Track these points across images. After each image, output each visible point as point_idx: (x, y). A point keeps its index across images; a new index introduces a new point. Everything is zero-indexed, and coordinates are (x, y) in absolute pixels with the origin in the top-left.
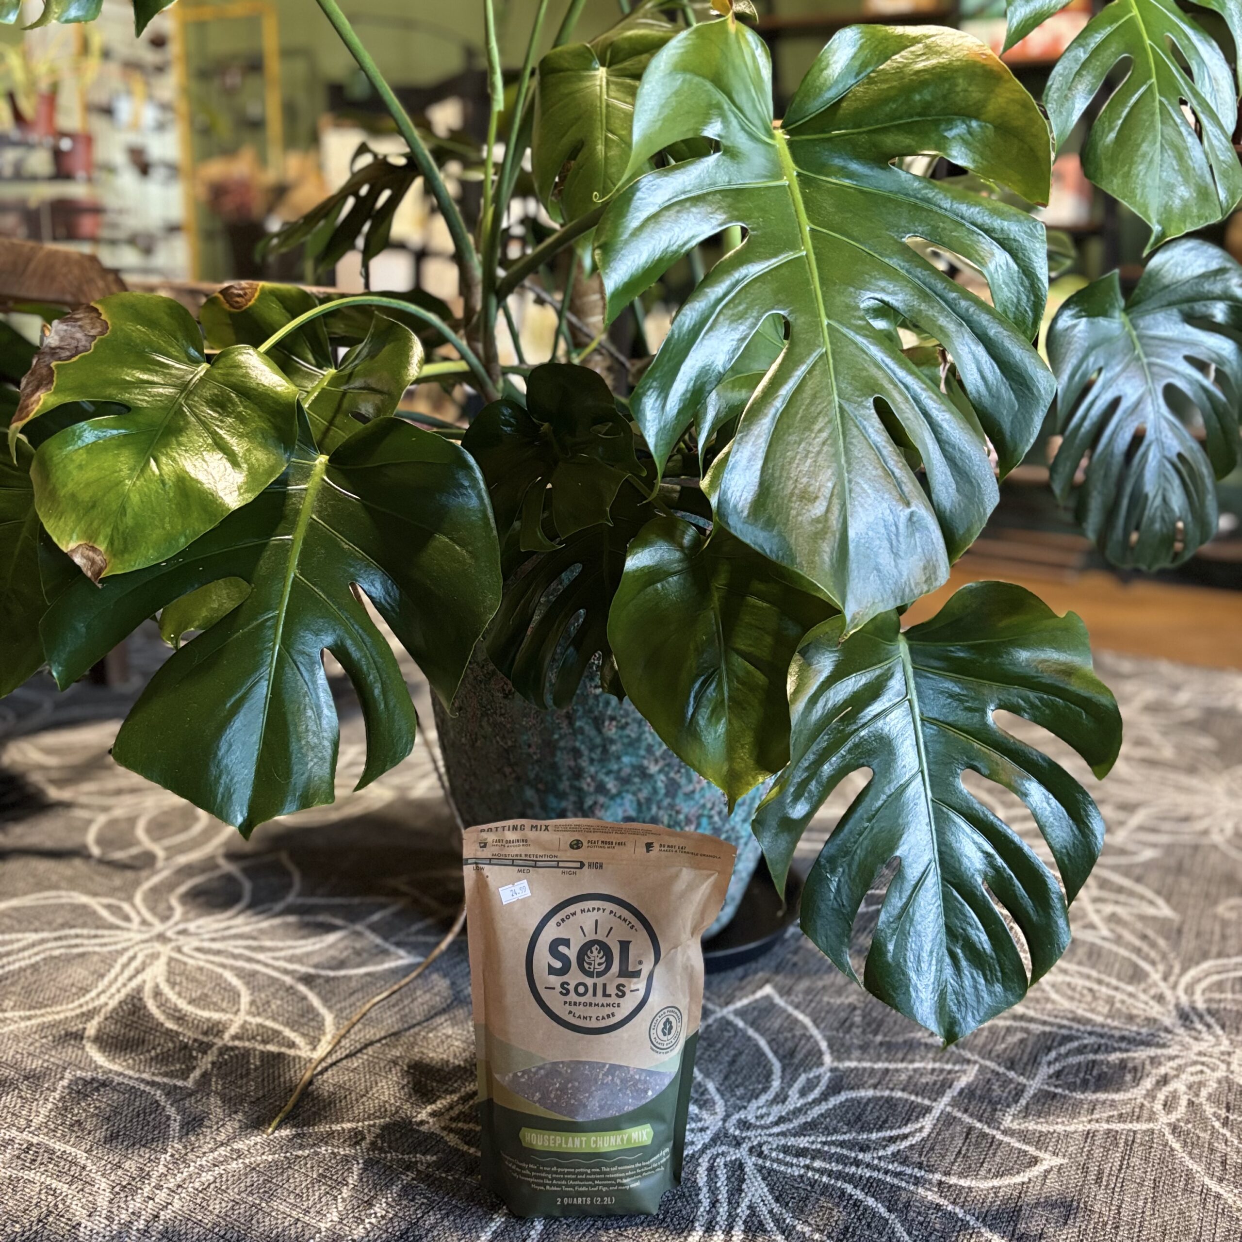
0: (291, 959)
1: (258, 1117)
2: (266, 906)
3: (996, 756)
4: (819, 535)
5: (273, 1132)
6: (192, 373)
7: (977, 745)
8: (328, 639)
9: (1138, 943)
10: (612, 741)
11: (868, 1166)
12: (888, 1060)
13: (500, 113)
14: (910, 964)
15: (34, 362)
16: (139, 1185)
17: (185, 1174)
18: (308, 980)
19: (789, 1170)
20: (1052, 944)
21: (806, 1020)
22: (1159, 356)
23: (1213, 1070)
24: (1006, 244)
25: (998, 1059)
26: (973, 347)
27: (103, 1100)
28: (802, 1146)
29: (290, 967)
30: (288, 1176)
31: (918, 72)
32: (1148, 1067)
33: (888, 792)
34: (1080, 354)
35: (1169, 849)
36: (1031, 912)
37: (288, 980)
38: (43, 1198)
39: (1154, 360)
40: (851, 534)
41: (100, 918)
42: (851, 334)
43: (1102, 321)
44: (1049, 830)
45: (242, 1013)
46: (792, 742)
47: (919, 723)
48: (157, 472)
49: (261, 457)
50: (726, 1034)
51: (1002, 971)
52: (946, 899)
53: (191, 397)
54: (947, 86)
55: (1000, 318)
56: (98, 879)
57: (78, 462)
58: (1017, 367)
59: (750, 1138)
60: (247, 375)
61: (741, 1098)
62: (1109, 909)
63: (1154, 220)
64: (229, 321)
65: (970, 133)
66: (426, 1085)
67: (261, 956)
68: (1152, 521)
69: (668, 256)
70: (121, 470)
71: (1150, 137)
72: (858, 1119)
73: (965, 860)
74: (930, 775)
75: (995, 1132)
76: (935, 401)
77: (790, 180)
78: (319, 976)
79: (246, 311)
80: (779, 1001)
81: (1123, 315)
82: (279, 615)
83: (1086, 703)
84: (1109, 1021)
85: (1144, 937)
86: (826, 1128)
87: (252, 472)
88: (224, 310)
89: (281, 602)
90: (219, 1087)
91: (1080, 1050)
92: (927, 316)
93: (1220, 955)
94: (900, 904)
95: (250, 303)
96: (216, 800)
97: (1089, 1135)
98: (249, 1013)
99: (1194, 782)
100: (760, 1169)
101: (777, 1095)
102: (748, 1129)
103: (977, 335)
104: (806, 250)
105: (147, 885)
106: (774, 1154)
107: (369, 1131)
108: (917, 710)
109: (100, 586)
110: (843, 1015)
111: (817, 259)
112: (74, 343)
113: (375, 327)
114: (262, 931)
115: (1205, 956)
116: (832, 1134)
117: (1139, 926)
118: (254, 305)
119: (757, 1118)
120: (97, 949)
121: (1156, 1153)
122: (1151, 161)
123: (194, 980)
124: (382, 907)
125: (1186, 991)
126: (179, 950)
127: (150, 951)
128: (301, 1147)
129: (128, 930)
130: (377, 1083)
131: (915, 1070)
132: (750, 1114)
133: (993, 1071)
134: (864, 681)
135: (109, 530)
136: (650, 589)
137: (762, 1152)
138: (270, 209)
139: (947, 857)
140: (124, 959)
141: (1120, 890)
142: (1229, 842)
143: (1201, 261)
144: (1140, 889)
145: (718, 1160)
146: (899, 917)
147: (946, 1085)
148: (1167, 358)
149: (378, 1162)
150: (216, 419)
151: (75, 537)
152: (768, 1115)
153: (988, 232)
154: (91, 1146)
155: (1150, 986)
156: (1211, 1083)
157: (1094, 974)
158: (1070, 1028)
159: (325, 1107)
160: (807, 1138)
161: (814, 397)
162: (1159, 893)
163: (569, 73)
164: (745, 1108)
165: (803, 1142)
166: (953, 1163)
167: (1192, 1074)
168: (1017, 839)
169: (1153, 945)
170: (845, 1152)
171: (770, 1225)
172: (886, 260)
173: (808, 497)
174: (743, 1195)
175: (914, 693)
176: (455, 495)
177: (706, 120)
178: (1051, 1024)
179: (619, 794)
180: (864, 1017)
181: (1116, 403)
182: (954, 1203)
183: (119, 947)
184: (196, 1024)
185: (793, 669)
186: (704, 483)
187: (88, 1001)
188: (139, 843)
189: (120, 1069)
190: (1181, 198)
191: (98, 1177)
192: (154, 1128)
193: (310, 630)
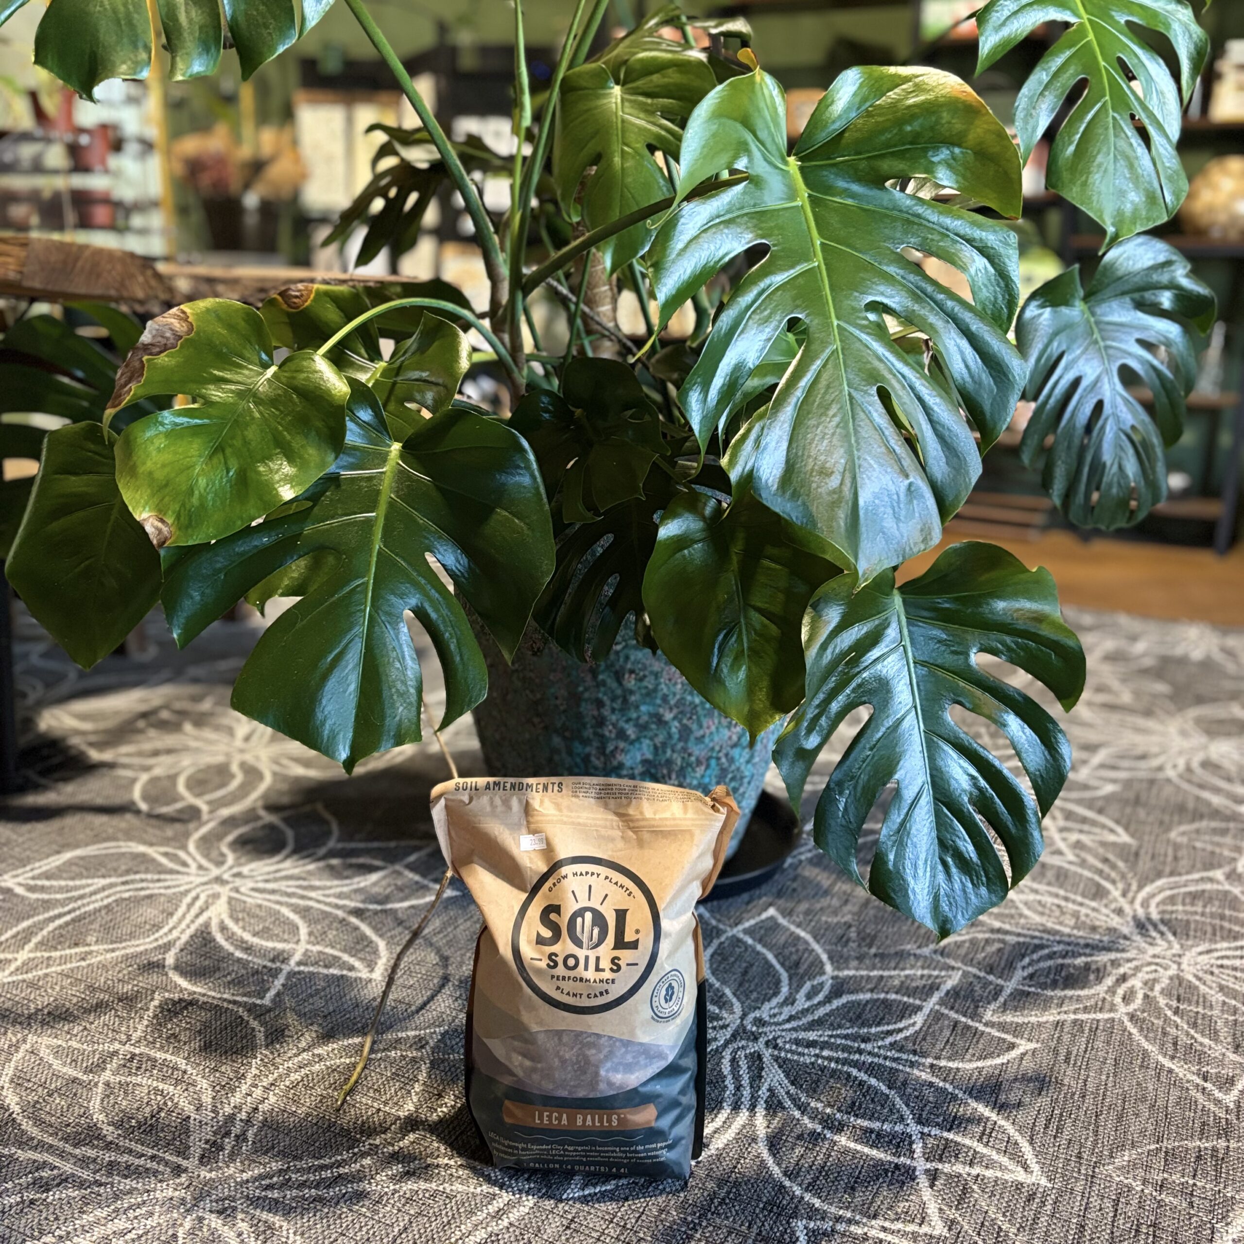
0: (340, 896)
2: (310, 851)
3: (978, 692)
4: (835, 505)
5: (347, 1040)
6: (261, 373)
7: (962, 684)
8: (413, 601)
9: (1100, 865)
10: (631, 692)
11: (870, 1053)
12: (881, 968)
14: (908, 871)
15: (129, 356)
16: (236, 1084)
17: (276, 1075)
18: (358, 913)
19: (802, 1059)
20: (1028, 853)
21: (808, 937)
22: (1113, 340)
23: (1166, 969)
24: (984, 251)
25: (979, 965)
26: (958, 341)
27: (193, 1017)
28: (811, 1039)
29: (340, 902)
31: (909, 107)
32: (1109, 968)
33: (887, 725)
34: (1045, 340)
35: (1128, 784)
36: (1010, 826)
37: (340, 913)
38: (153, 1097)
39: (1109, 343)
40: (861, 502)
41: (160, 865)
42: (857, 332)
43: (1064, 310)
44: (1024, 754)
45: (303, 943)
46: (807, 683)
47: (912, 665)
50: (738, 950)
51: (987, 877)
52: (938, 814)
54: (933, 119)
55: (980, 314)
56: (150, 830)
58: (995, 356)
59: (765, 1034)
61: (756, 1000)
62: (1074, 837)
63: (1109, 223)
64: (287, 320)
65: (953, 158)
67: (312, 894)
68: (1110, 486)
71: (1105, 150)
72: (859, 1017)
73: (953, 782)
74: (922, 710)
75: (977, 1025)
76: (927, 387)
77: (803, 201)
78: (368, 910)
79: (302, 311)
80: (782, 921)
81: (1082, 304)
82: (368, 582)
83: (1055, 646)
84: (1075, 932)
85: (1106, 860)
86: (832, 1024)
88: (283, 310)
89: (369, 570)
90: (293, 1004)
91: (1050, 956)
92: (919, 315)
93: (1172, 874)
94: (899, 820)
95: (307, 304)
96: (322, 740)
97: (1057, 1024)
98: (309, 942)
100: (776, 1059)
101: (786, 999)
102: (763, 1025)
103: (961, 330)
104: (818, 261)
105: (197, 835)
106: (787, 1046)
107: (431, 1037)
108: (910, 654)
110: (840, 932)
111: (827, 269)
112: (164, 341)
113: (425, 324)
114: (309, 873)
115: (1159, 875)
116: (837, 1029)
117: (1101, 851)
118: (311, 305)
119: (770, 1016)
120: (162, 891)
121: (1116, 1037)
122: (1106, 171)
123: (254, 916)
124: (417, 849)
125: (1142, 905)
126: (237, 890)
127: (210, 892)
129: (188, 874)
131: (907, 977)
132: (764, 1012)
133: (975, 975)
134: (865, 630)
135: (177, 507)
136: (678, 555)
137: (777, 1045)
138: (247, 186)
139: (938, 780)
140: (188, 899)
141: (1084, 820)
142: (1181, 776)
143: (1150, 255)
144: (1102, 819)
145: (739, 1053)
146: (899, 831)
147: (933, 988)
148: (1121, 341)
149: (442, 1062)
151: (147, 508)
152: (780, 1014)
153: (970, 241)
154: (189, 1055)
155: (1111, 902)
156: (1164, 979)
157: (1062, 892)
158: (1041, 938)
160: (816, 1032)
161: (828, 387)
162: (1118, 822)
163: (587, 92)
164: (760, 1008)
165: (812, 1036)
166: (942, 1050)
167: (1147, 973)
168: (997, 763)
169: (1113, 867)
170: (849, 1043)
171: (788, 1103)
172: (885, 268)
173: (825, 473)
174: (763, 1080)
175: (908, 640)
176: (512, 474)
177: (736, 155)
178: (1025, 936)
179: (638, 739)
180: (859, 934)
181: (1076, 382)
182: (945, 1080)
183: (182, 889)
184: (263, 953)
185: (806, 620)
186: (724, 461)
187: (161, 936)
188: (182, 799)
189: (203, 991)
190: (1132, 202)
191: (199, 1078)
192: (242, 1038)
193: (395, 594)
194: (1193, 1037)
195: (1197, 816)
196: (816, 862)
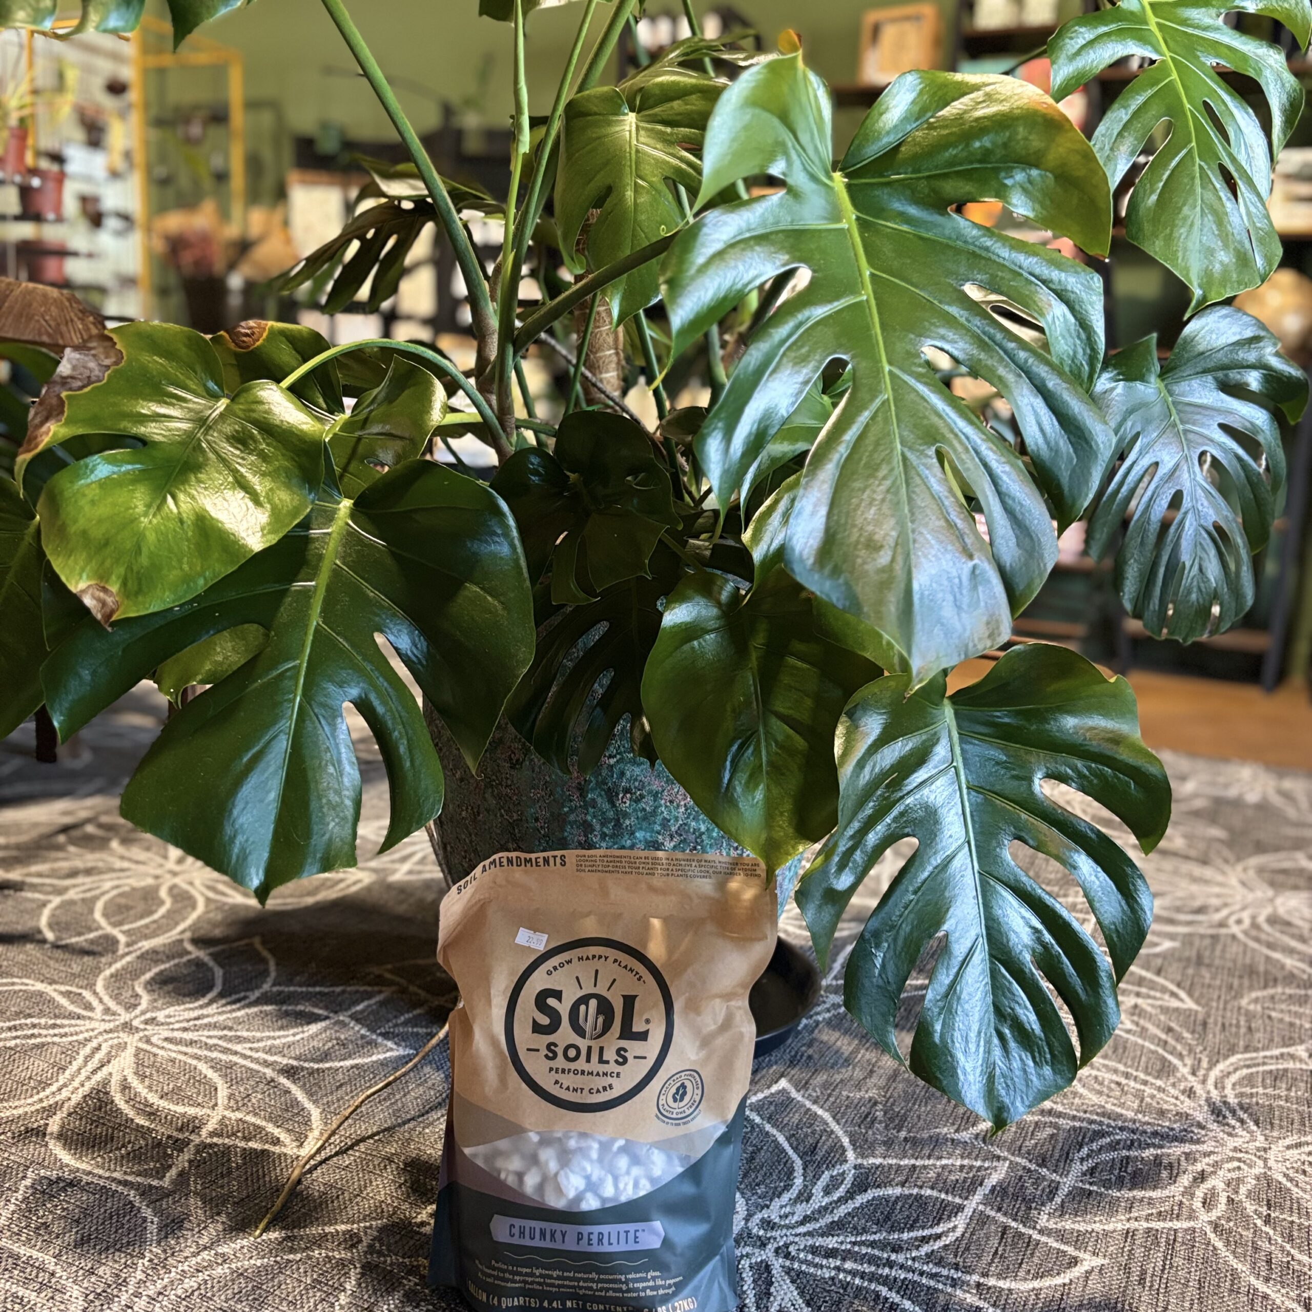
0: (269, 1051)
1: (243, 1219)
2: (241, 995)
3: (1043, 826)
4: (885, 584)
5: (261, 1235)
6: (211, 408)
7: (1024, 816)
8: (354, 692)
9: (1163, 1036)
10: (626, 815)
11: (902, 1267)
12: (914, 1156)
13: (525, 154)
14: (957, 1045)
15: (44, 391)
16: (115, 1292)
17: (166, 1280)
18: (290, 1072)
19: (819, 1272)
20: (1101, 1025)
21: (827, 1116)
22: (1194, 423)
23: (1250, 1166)
24: (1062, 295)
25: (1029, 1155)
26: (1032, 399)
27: (73, 1201)
28: (830, 1246)
29: (271, 1059)
30: (280, 1282)
31: (977, 119)
32: (1183, 1163)
33: (934, 863)
34: (1119, 418)
35: (1188, 940)
36: (1080, 991)
37: (269, 1073)
38: (9, 1307)
39: (1189, 426)
40: (916, 586)
41: (59, 1006)
42: (912, 381)
43: (1139, 385)
44: (1097, 905)
45: (220, 1108)
46: (840, 808)
47: (965, 791)
48: (175, 510)
49: (284, 497)
51: (1051, 1053)
52: (994, 975)
53: (211, 432)
54: (1007, 134)
55: (1057, 370)
56: (52, 963)
57: (90, 497)
58: (1075, 419)
59: (775, 1239)
60: (268, 412)
61: (763, 1197)
63: (1195, 284)
64: (234, 362)
65: (1030, 182)
66: (425, 1184)
67: (238, 1048)
68: (1189, 592)
69: (732, 295)
70: (136, 507)
71: (1191, 201)
72: (888, 1218)
73: (1013, 936)
74: (977, 846)
75: (1031, 1232)
76: (994, 452)
77: (850, 223)
78: (303, 1069)
79: (252, 351)
80: (794, 1094)
81: (1158, 380)
82: (300, 665)
83: (1135, 773)
84: (1140, 1116)
85: (1169, 1030)
86: (855, 1228)
87: (275, 513)
88: (229, 349)
89: (302, 651)
90: (199, 1187)
91: (1113, 1146)
92: (986, 366)
93: (1247, 1049)
94: (947, 981)
95: (258, 343)
96: (230, 861)
97: (1128, 1234)
98: (228, 1108)
99: (1207, 872)
100: (788, 1271)
101: (800, 1194)
102: (772, 1229)
103: (1035, 386)
104: (866, 294)
105: (108, 972)
106: (802, 1255)
107: (366, 1233)
108: (963, 778)
109: (109, 629)
110: (864, 1110)
111: (878, 305)
112: (87, 373)
113: (395, 370)
114: (237, 1021)
115: (1232, 1050)
116: (862, 1234)
117: (1163, 1018)
118: (262, 345)
119: (781, 1217)
120: (56, 1039)
121: (1198, 1253)
122: (1192, 225)
123: (165, 1073)
124: (369, 996)
125: (1216, 1086)
126: (148, 1041)
127: (116, 1041)
128: (292, 1250)
129: (91, 1019)
130: (371, 1182)
131: (943, 1167)
132: (773, 1212)
133: (1024, 1168)
134: (910, 746)
135: (122, 570)
136: (686, 647)
137: (789, 1253)
138: (232, 266)
139: (994, 932)
140: (87, 1050)
142: (1247, 933)
143: (1235, 329)
144: (1160, 980)
145: (743, 1262)
146: (946, 995)
147: (975, 1183)
148: (1202, 425)
149: (377, 1266)
150: (238, 456)
151: (84, 576)
152: (793, 1214)
153: (1046, 282)
154: (60, 1251)
155: (1180, 1081)
156: (1249, 1179)
157: (1121, 1067)
158: (1101, 1123)
159: (315, 1207)
160: (836, 1238)
161: (877, 444)
162: (1179, 985)
163: (597, 117)
164: (768, 1207)
165: (831, 1242)
166: (990, 1264)
167: (1229, 1170)
168: (1065, 913)
169: (1179, 1038)
170: (876, 1252)
172: (946, 308)
173: (873, 546)
174: (772, 1299)
175: (960, 759)
176: (486, 542)
177: (771, 158)
178: (1081, 1120)
180: (886, 1113)
181: (1153, 468)
182: (994, 1306)
183: (81, 1037)
184: (169, 1120)
185: (840, 731)
186: (746, 537)
187: (49, 1098)
188: (99, 928)
189: (88, 1168)
190: (1221, 262)
191: (69, 1284)
192: (130, 1231)
193: (333, 682)
194: (1289, 1254)
195: (1270, 980)
196: (836, 1023)
